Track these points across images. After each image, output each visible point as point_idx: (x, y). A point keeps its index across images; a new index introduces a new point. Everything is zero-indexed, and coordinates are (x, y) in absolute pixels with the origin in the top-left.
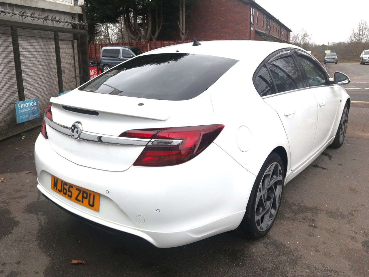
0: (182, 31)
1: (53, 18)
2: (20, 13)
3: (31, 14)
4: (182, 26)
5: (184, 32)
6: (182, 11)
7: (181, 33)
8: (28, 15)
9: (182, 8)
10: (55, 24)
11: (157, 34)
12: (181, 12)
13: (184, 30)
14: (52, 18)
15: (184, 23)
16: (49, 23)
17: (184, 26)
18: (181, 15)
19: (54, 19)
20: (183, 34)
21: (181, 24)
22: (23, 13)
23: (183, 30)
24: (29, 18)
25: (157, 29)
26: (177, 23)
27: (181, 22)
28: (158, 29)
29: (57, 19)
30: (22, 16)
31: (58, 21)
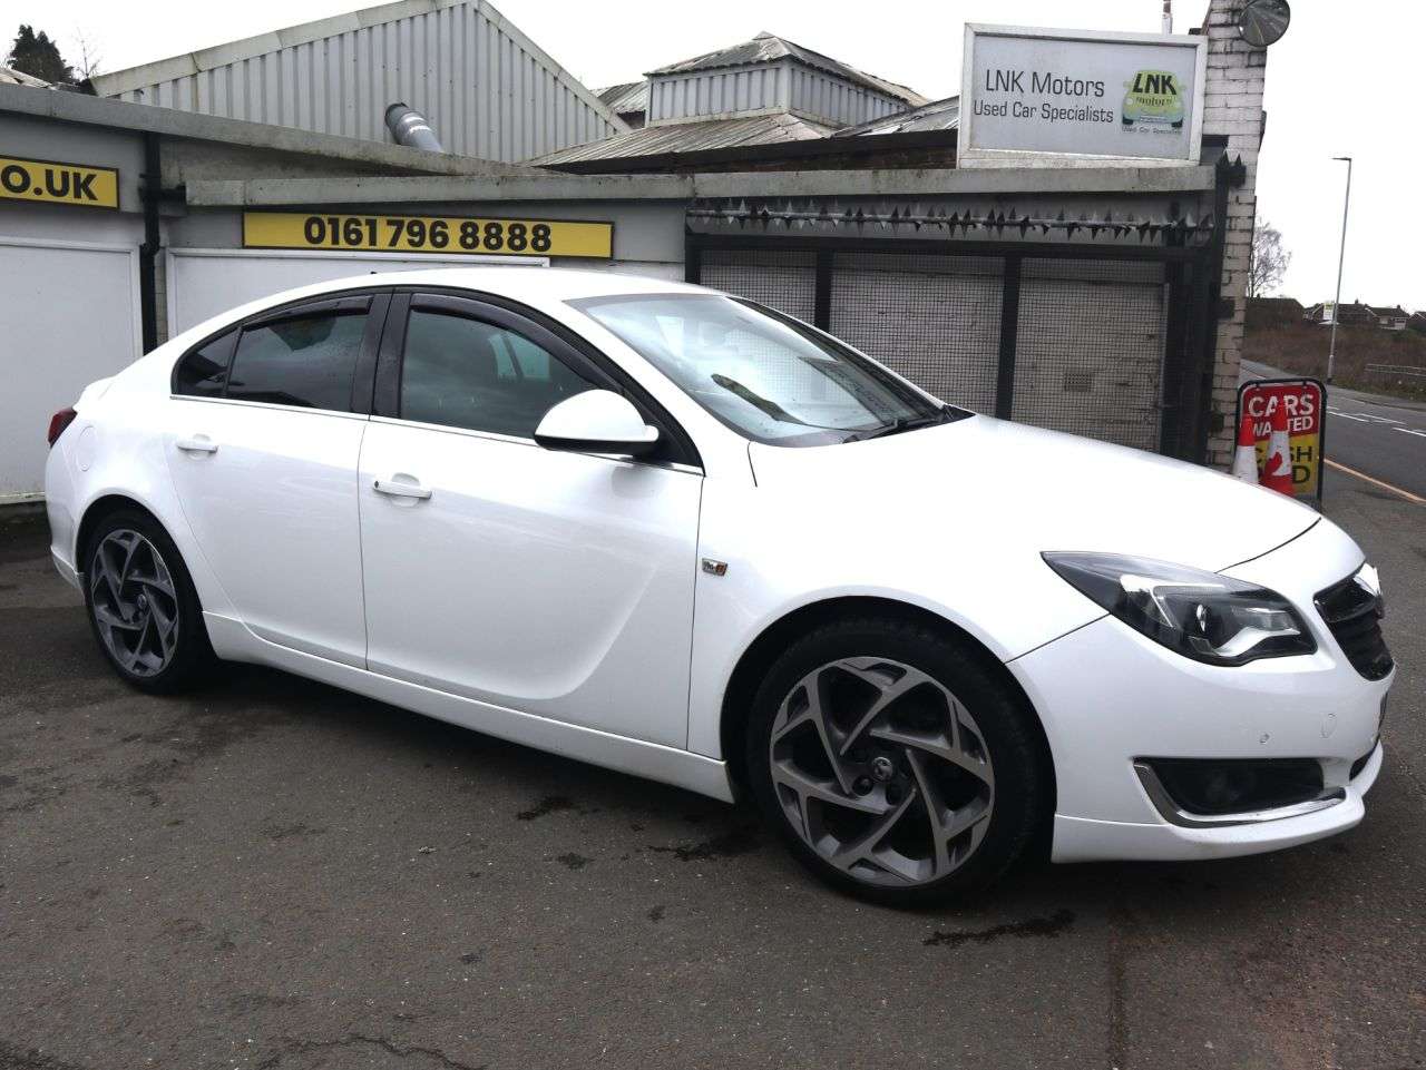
2: (850, 214)
8: (880, 216)
14: (991, 216)
16: (979, 233)
19: (1002, 218)
22: (863, 213)
24: (885, 225)
29: (1020, 218)
30: (860, 221)
31: (1025, 225)
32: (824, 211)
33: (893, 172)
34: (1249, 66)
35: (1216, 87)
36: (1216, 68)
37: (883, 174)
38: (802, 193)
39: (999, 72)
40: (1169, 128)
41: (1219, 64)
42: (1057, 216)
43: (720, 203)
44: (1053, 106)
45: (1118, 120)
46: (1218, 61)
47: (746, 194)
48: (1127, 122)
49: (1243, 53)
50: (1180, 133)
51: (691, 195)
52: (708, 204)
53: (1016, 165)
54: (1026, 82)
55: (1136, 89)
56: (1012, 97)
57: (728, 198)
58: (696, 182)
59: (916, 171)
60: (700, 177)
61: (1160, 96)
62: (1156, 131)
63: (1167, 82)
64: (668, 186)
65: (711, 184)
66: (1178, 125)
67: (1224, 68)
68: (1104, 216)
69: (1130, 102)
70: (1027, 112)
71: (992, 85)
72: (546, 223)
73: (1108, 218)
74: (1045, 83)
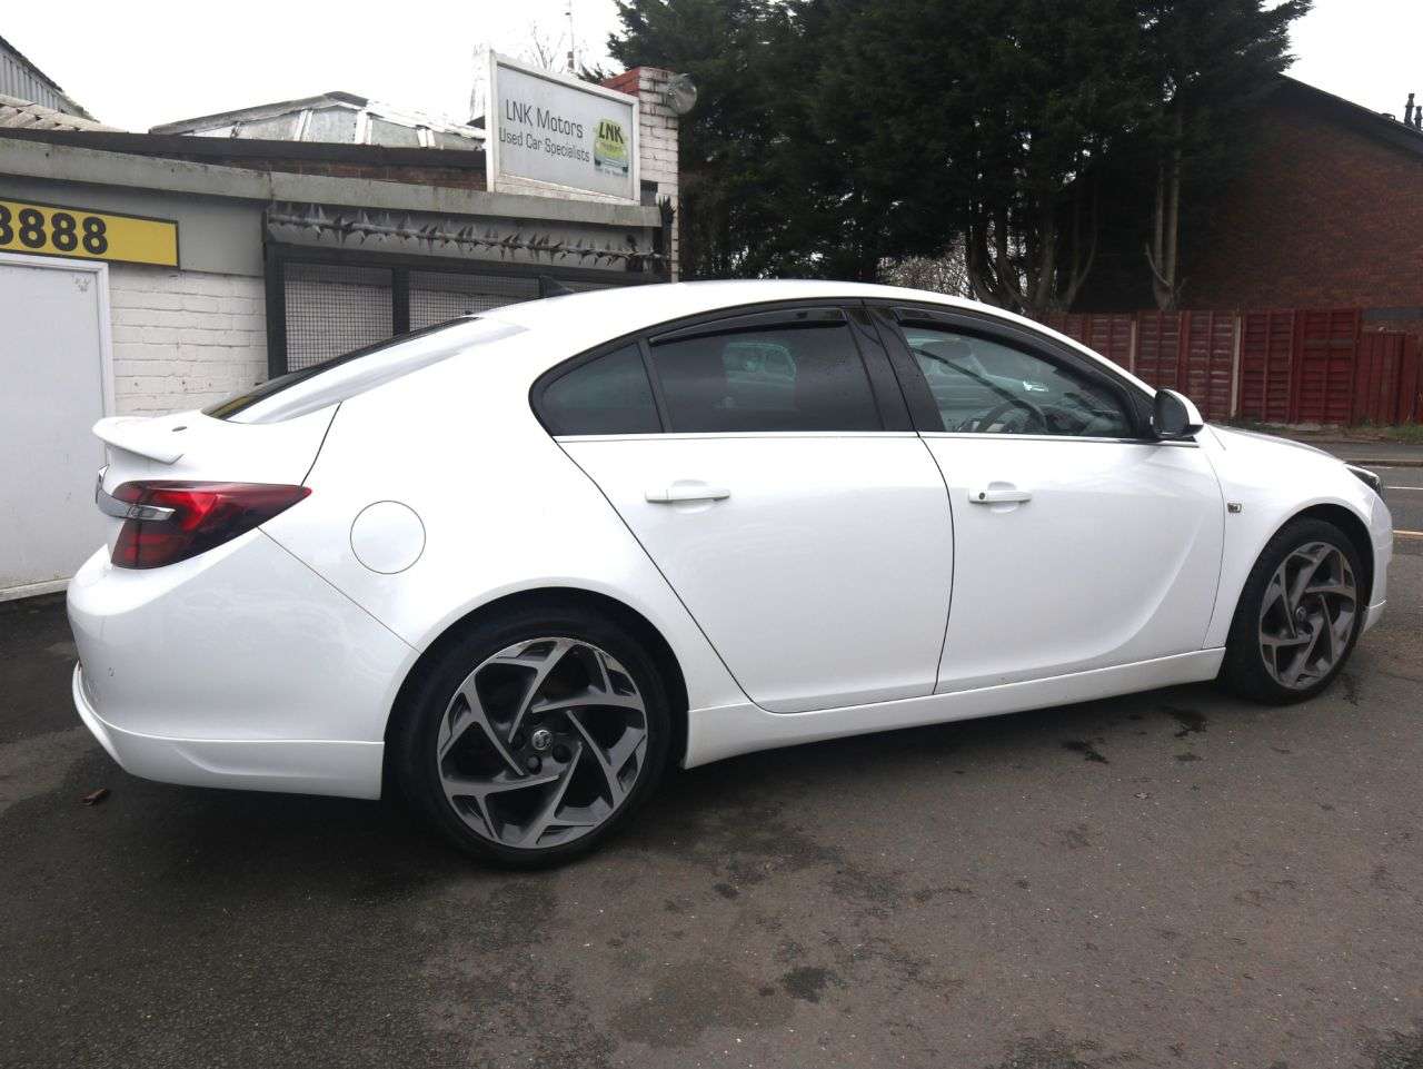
0: (1161, 279)
1: (536, 242)
2: (423, 231)
3: (461, 234)
4: (1165, 259)
5: (1169, 282)
6: (1167, 210)
7: (1156, 287)
8: (448, 235)
9: (1167, 200)
10: (544, 258)
11: (1072, 291)
12: (1160, 213)
13: (1171, 277)
14: (533, 241)
15: (1173, 250)
16: (523, 255)
17: (1172, 262)
18: (1160, 221)
19: (540, 243)
20: (1165, 289)
21: (1159, 256)
22: (434, 231)
23: (1164, 274)
24: (453, 244)
25: (1075, 273)
26: (1144, 251)
27: (1158, 247)
28: (1079, 275)
29: (552, 244)
30: (431, 239)
31: (555, 250)
32: (401, 226)
33: (450, 190)
34: (667, 128)
35: (648, 141)
36: (645, 125)
37: (442, 191)
38: (375, 205)
39: (514, 103)
40: (620, 171)
41: (649, 123)
42: (576, 244)
43: (301, 208)
44: (552, 142)
45: (592, 161)
46: (648, 120)
47: (323, 200)
48: (598, 163)
49: (663, 116)
50: (627, 176)
51: (268, 197)
52: (290, 208)
53: (533, 193)
54: (533, 115)
55: (601, 136)
56: (524, 128)
57: (309, 204)
58: (274, 182)
59: (467, 191)
60: (277, 176)
61: (614, 143)
62: (614, 173)
63: (618, 131)
64: (244, 183)
65: (290, 186)
66: (625, 169)
67: (651, 127)
68: (605, 245)
69: (598, 145)
70: (536, 145)
71: (511, 116)
72: (101, 217)
73: (608, 247)
74: (546, 120)
